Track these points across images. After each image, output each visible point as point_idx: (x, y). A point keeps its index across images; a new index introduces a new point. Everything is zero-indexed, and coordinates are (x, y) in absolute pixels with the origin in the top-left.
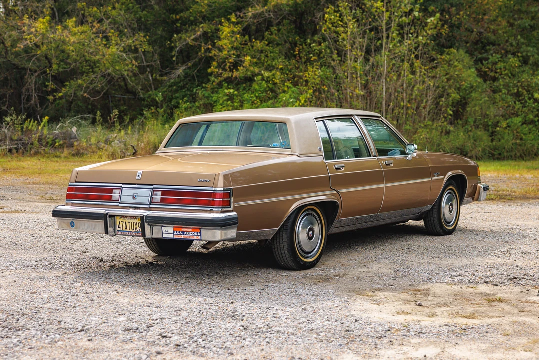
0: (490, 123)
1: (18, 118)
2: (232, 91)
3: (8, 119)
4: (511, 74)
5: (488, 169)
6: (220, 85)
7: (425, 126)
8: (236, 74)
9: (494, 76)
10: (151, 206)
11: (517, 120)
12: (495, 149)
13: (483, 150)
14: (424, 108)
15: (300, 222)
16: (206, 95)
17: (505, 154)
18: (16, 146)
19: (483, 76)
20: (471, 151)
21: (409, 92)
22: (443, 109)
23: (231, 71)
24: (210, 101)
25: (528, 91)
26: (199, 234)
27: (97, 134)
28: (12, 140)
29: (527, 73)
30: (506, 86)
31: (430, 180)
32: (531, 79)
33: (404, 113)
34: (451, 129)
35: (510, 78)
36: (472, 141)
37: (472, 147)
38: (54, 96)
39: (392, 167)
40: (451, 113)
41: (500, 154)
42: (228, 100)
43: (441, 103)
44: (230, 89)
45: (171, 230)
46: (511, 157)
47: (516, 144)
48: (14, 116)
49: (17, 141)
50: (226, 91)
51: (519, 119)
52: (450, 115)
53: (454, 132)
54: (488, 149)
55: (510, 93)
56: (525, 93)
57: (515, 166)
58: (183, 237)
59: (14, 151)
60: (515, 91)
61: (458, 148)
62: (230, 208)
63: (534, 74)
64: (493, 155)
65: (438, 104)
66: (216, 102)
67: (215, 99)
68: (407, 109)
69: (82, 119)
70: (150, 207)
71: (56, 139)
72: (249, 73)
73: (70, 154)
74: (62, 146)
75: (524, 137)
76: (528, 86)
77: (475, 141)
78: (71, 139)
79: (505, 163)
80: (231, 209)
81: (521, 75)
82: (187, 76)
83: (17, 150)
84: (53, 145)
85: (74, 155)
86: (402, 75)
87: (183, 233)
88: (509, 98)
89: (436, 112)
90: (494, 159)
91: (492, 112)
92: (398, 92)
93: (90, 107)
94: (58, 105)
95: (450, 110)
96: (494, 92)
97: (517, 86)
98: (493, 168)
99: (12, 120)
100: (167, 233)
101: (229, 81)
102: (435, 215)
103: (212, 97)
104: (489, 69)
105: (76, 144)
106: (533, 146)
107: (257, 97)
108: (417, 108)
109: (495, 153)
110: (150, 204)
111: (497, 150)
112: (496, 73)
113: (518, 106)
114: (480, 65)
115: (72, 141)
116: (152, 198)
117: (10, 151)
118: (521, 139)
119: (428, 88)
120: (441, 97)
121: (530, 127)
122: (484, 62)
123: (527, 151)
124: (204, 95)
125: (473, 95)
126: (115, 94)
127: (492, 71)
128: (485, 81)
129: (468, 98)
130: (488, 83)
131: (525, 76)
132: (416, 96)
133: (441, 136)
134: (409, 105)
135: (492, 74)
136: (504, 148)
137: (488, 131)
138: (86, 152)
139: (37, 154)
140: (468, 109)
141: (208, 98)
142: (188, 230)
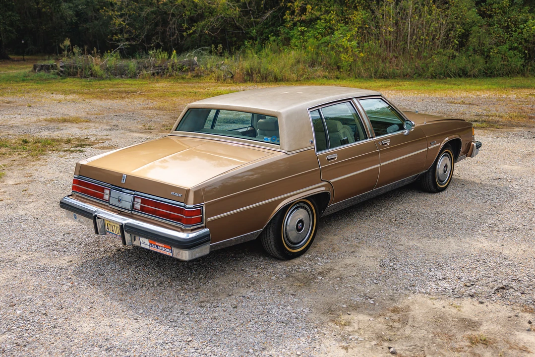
0: (486, 50)
1: (157, 51)
2: (303, 28)
3: (151, 52)
4: (503, 12)
5: (483, 88)
6: (295, 24)
7: (438, 52)
8: (304, 17)
9: (491, 14)
10: (133, 212)
11: (505, 47)
12: (489, 68)
13: (479, 70)
14: (438, 39)
15: (289, 217)
16: (286, 32)
17: (496, 73)
18: (157, 71)
19: (482, 14)
20: (470, 71)
21: (427, 28)
22: (452, 40)
23: (300, 15)
24: (289, 36)
25: (515, 25)
26: (170, 251)
27: (211, 61)
28: (154, 66)
29: (516, 11)
30: (499, 22)
31: (426, 149)
32: (519, 15)
33: (424, 43)
34: (457, 54)
35: (502, 15)
36: (472, 64)
37: (471, 68)
38: (187, 33)
39: (388, 146)
40: (457, 42)
41: (491, 73)
42: (300, 35)
43: (450, 35)
44: (302, 26)
45: (147, 241)
46: (500, 74)
47: (504, 65)
48: (155, 50)
49: (158, 67)
50: (299, 29)
51: (507, 46)
52: (457, 44)
53: (459, 56)
54: (483, 69)
55: (502, 26)
56: (513, 26)
57: (502, 84)
58: (157, 250)
59: (156, 74)
60: (506, 25)
61: (460, 69)
62: (203, 223)
63: (520, 11)
64: (486, 73)
65: (448, 35)
66: (292, 36)
67: (291, 34)
68: (426, 40)
69: (203, 50)
70: (132, 214)
71: (184, 65)
72: (314, 16)
73: (192, 76)
74: (187, 71)
75: (510, 60)
76: (516, 21)
77: (474, 63)
78: (193, 65)
79: (495, 80)
80: (204, 225)
81: (511, 12)
82: (274, 17)
83: (158, 73)
84: (181, 69)
85: (194, 77)
86: (422, 16)
87: (157, 246)
88: (501, 30)
89: (447, 42)
90: (487, 77)
91: (487, 41)
92: (420, 28)
93: (213, 39)
94: (193, 37)
95: (457, 40)
96: (490, 25)
97: (507, 21)
98: (486, 86)
99: (153, 53)
100: (144, 243)
101: (302, 22)
102: (430, 177)
103: (290, 33)
104: (486, 9)
105: (196, 68)
106: (517, 66)
107: (319, 33)
108: (433, 39)
109: (488, 72)
110: (132, 210)
111: (490, 69)
112: (492, 11)
113: (506, 36)
114: (480, 6)
115: (194, 66)
116: (133, 205)
117: (153, 74)
118: (508, 61)
119: (442, 24)
120: (450, 30)
121: (515, 52)
122: (482, 4)
123: (512, 70)
124: (285, 32)
125: (474, 28)
126: (229, 29)
127: (489, 10)
128: (483, 18)
129: (471, 31)
130: (486, 19)
131: (514, 13)
132: (432, 31)
133: (449, 60)
134: (427, 38)
135: (489, 13)
136: (495, 68)
137: (484, 55)
138: (202, 74)
139: (170, 76)
140: (470, 39)
141: (287, 34)
142: (161, 245)
